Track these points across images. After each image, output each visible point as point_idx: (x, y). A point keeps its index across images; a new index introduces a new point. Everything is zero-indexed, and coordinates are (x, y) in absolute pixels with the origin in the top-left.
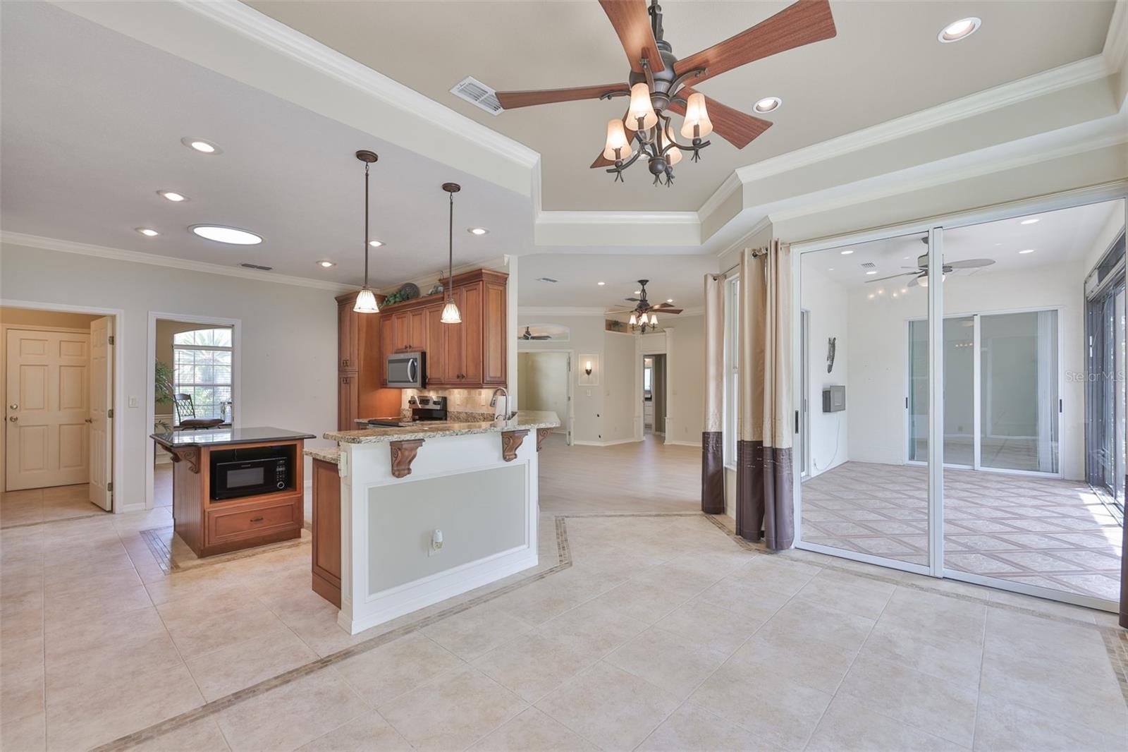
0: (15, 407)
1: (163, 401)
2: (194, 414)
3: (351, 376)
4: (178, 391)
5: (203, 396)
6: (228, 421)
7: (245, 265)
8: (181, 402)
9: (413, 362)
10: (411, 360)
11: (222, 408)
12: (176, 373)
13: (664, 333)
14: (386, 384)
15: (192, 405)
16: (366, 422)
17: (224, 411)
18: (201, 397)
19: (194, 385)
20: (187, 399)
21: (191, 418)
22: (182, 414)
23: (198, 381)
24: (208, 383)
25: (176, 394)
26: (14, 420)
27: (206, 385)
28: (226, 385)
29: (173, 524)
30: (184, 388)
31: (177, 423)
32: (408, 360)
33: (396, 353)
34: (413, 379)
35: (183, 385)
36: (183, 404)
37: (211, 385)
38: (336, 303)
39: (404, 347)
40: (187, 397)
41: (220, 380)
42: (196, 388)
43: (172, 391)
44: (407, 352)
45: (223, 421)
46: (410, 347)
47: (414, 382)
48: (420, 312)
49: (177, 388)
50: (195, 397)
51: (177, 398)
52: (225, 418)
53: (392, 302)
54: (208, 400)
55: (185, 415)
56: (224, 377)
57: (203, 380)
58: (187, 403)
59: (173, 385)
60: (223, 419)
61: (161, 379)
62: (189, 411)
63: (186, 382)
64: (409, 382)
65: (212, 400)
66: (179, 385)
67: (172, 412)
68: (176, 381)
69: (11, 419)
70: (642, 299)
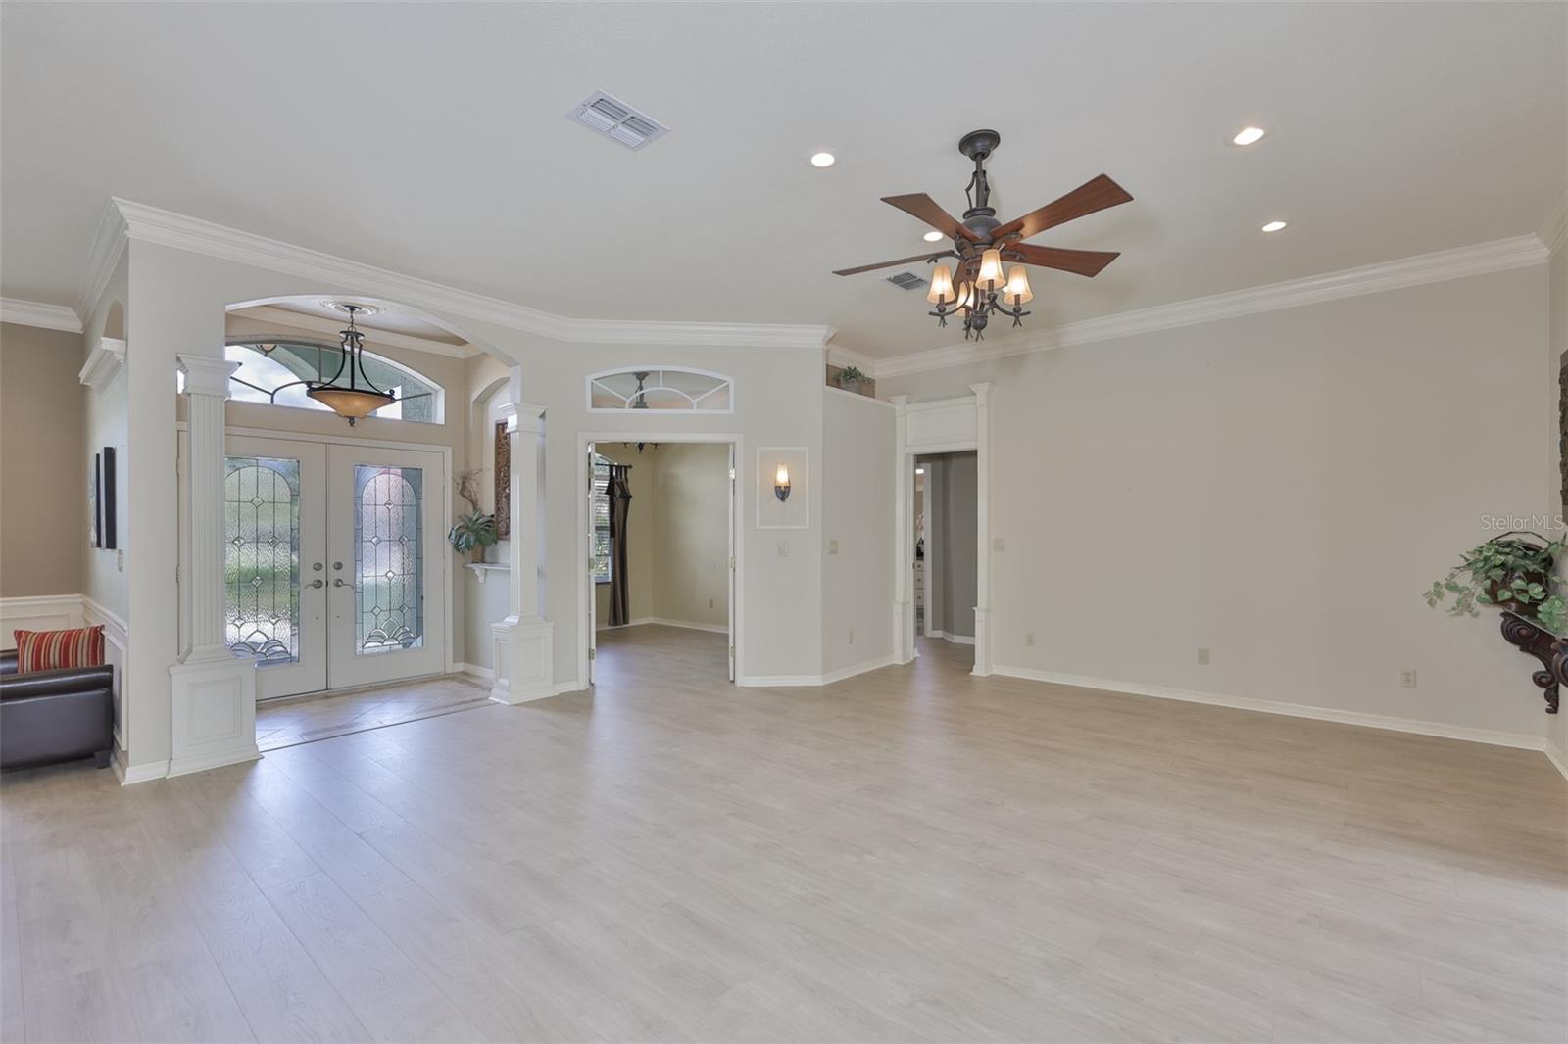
13: (970, 399)
70: (974, 206)
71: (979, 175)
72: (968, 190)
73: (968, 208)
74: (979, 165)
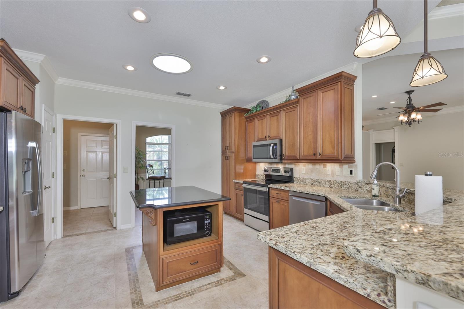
0: (84, 170)
1: (142, 168)
2: (154, 174)
3: (230, 155)
4: (148, 163)
5: (157, 165)
6: (167, 177)
7: (179, 94)
8: (148, 168)
9: (273, 146)
10: (272, 145)
11: (165, 171)
12: (147, 155)
13: (393, 130)
14: (252, 160)
15: (153, 170)
16: (242, 182)
17: (165, 172)
18: (156, 166)
19: (154, 161)
20: (151, 167)
21: (152, 175)
22: (149, 173)
23: (155, 159)
24: (159, 160)
25: (147, 164)
26: (84, 176)
27: (158, 161)
28: (166, 161)
29: (142, 244)
30: (151, 162)
31: (147, 178)
32: (270, 145)
33: (258, 141)
34: (273, 157)
35: (150, 161)
36: (150, 169)
37: (160, 161)
38: (220, 116)
39: (264, 137)
40: (151, 166)
41: (163, 158)
42: (155, 162)
43: (146, 163)
44: (266, 140)
45: (165, 177)
46: (269, 137)
47: (274, 158)
48: (278, 114)
49: (147, 162)
50: (154, 166)
51: (147, 166)
52: (166, 175)
53: (255, 111)
54: (159, 167)
55: (151, 174)
56: (165, 157)
57: (157, 159)
58: (151, 169)
59: (145, 160)
60: (165, 176)
61: (141, 158)
62: (152, 172)
63: (151, 159)
64: (271, 158)
65: (160, 167)
66: (148, 161)
67: (145, 173)
68: (147, 159)
69: (83, 176)
70: (409, 104)
71: (410, 98)
72: (407, 100)
73: (407, 104)
74: (410, 96)
